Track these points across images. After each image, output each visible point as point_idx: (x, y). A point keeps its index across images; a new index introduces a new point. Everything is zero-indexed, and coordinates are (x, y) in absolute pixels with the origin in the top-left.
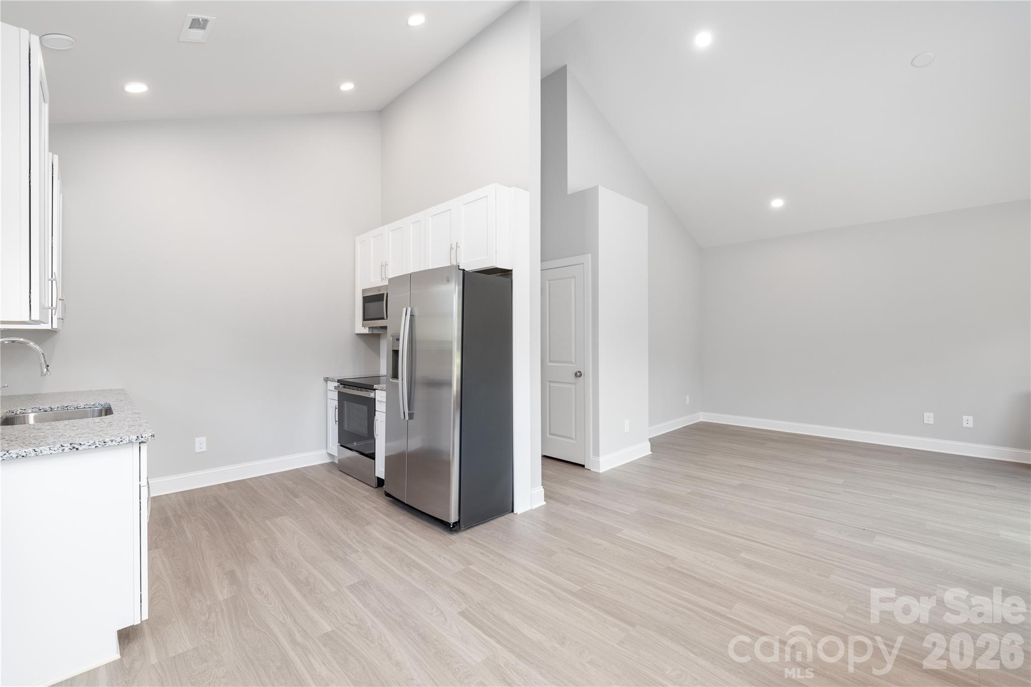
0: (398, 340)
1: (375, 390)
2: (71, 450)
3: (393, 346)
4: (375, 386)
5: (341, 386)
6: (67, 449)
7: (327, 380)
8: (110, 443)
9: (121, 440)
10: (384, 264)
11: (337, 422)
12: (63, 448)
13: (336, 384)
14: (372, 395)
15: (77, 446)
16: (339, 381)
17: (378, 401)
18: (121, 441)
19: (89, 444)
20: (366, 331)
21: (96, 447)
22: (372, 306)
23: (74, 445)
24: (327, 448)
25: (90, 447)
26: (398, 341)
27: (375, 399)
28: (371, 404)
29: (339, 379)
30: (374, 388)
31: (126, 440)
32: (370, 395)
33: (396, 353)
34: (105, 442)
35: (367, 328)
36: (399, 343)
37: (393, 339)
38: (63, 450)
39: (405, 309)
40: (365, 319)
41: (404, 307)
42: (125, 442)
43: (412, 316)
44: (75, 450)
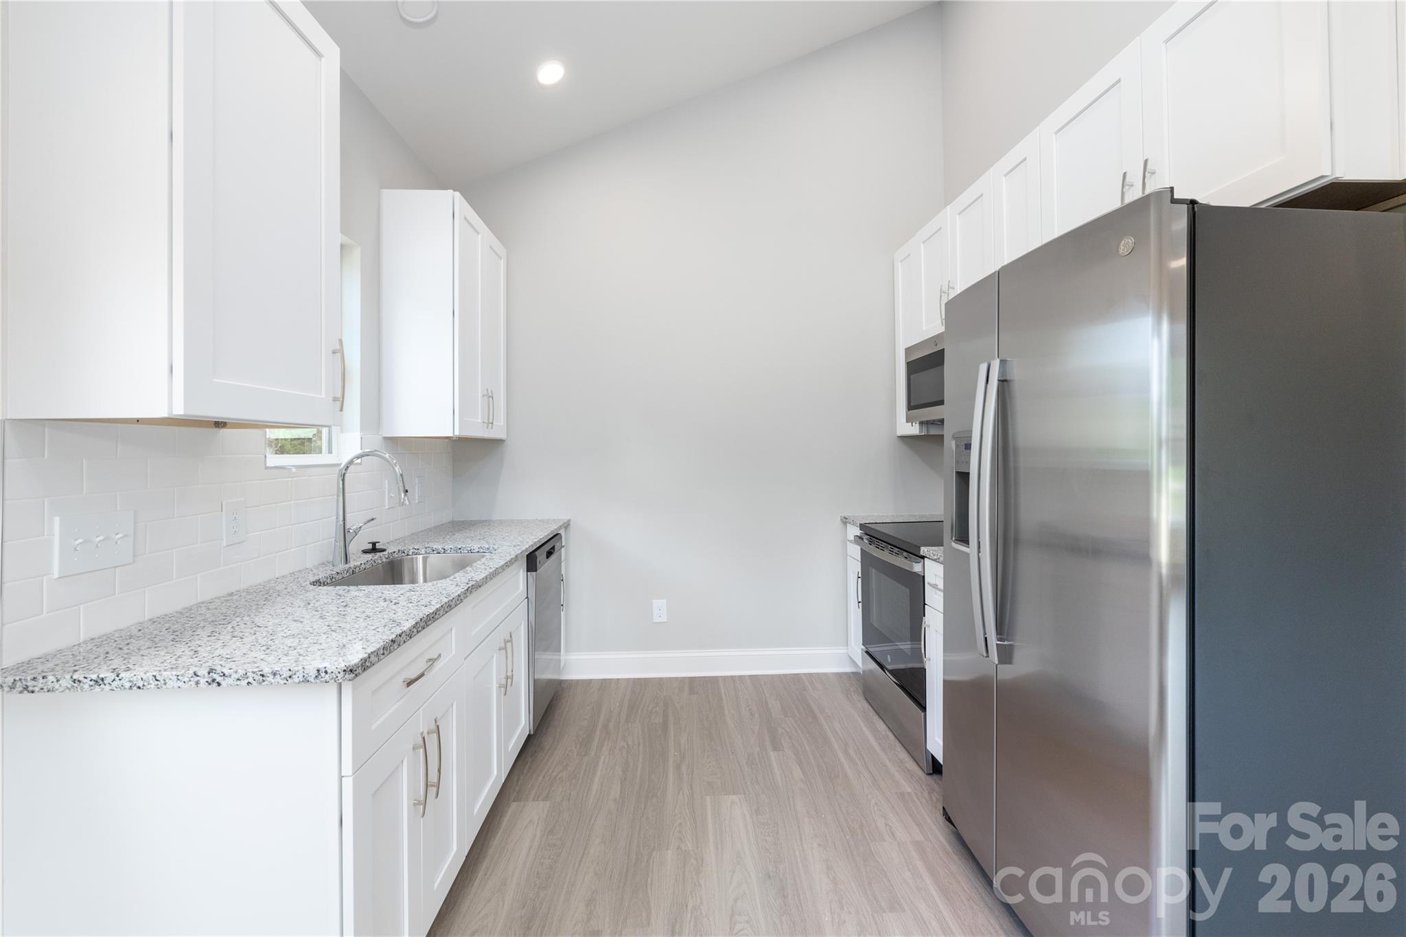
0: (968, 447)
1: (923, 557)
2: (210, 684)
3: (957, 462)
4: (924, 550)
5: (865, 537)
6: (202, 681)
7: (845, 521)
8: (271, 678)
9: (291, 673)
10: (945, 288)
11: (860, 604)
12: (198, 678)
13: (858, 532)
14: (917, 568)
15: (219, 679)
16: (862, 527)
17: (929, 583)
18: (290, 677)
19: (237, 676)
20: (914, 430)
21: (249, 683)
22: (926, 376)
23: (215, 676)
24: (847, 645)
25: (239, 682)
26: (968, 451)
27: (924, 577)
28: (917, 584)
29: (863, 522)
30: (922, 554)
31: (298, 674)
32: (912, 567)
33: (963, 477)
34: (263, 676)
35: (918, 425)
36: (969, 455)
37: (957, 446)
38: (197, 683)
39: (984, 367)
40: (911, 407)
41: (984, 362)
42: (297, 680)
43: (1003, 382)
44: (215, 685)
